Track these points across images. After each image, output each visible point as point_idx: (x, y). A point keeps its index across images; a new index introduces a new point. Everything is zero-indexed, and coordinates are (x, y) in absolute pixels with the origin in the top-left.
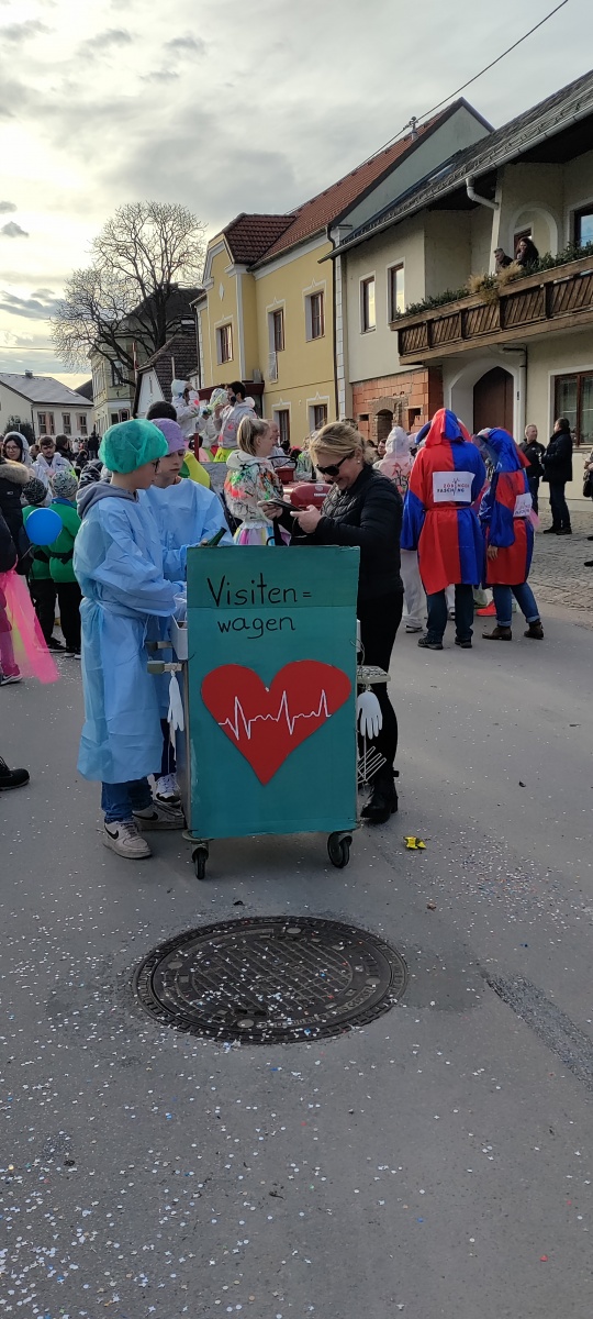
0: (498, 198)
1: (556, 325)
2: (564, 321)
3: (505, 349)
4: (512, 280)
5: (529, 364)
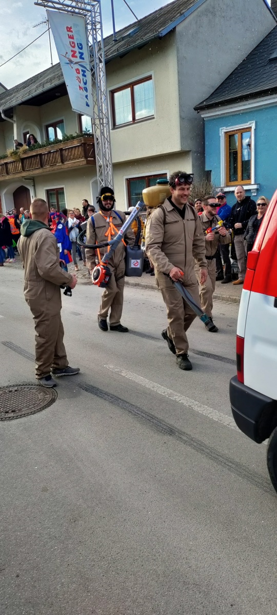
0: (15, 119)
1: (45, 170)
2: (48, 168)
3: (25, 179)
4: (25, 152)
5: (36, 185)
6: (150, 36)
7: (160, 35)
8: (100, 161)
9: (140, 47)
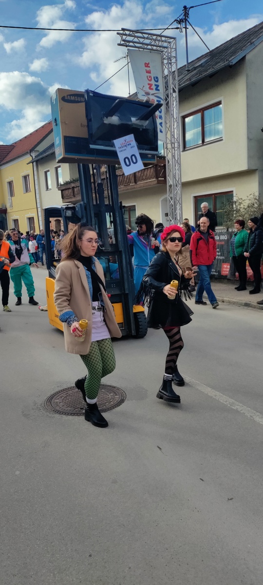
1: (120, 190)
2: (122, 188)
6: (221, 65)
7: (231, 64)
8: (170, 181)
9: (211, 76)
